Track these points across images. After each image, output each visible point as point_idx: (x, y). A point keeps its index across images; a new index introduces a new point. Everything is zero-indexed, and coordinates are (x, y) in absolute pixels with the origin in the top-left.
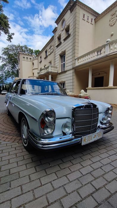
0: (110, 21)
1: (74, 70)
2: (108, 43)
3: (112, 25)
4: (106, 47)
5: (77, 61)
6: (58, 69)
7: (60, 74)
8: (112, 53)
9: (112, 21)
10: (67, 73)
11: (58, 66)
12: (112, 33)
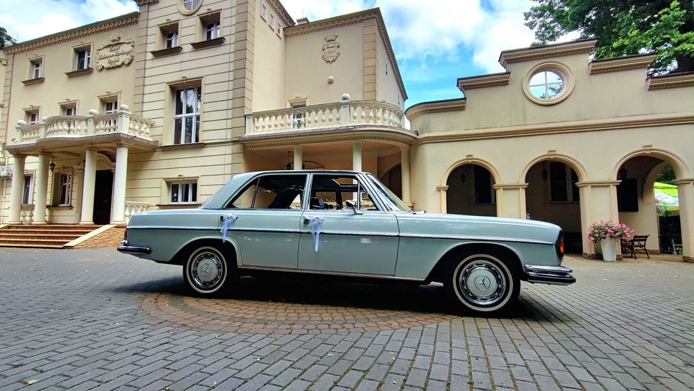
0: (324, 50)
1: (238, 147)
2: (346, 101)
3: (331, 60)
4: (342, 108)
5: (250, 121)
6: (157, 131)
7: (166, 149)
8: (360, 126)
9: (329, 52)
10: (207, 151)
11: (158, 122)
12: (331, 77)
